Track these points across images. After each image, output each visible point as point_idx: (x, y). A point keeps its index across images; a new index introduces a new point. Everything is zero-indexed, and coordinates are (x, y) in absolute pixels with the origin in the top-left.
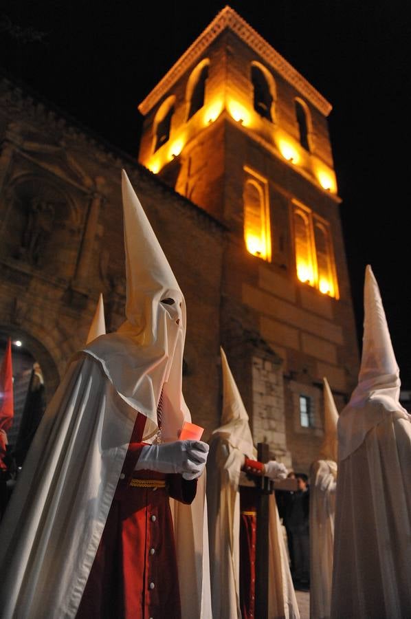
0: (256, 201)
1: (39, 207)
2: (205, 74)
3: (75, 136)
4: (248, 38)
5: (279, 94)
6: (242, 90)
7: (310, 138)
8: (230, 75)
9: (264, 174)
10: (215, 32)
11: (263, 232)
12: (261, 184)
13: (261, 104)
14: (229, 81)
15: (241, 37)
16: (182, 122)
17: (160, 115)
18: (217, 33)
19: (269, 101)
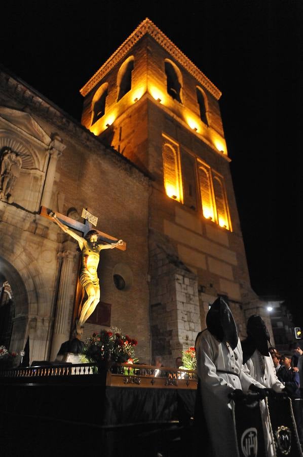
0: (171, 160)
2: (131, 66)
4: (162, 42)
5: (185, 83)
6: (159, 79)
7: (207, 114)
8: (150, 67)
9: (176, 139)
10: (138, 36)
11: (177, 182)
12: (174, 147)
13: (172, 89)
14: (149, 72)
15: (157, 40)
16: (114, 102)
17: (96, 97)
18: (140, 37)
19: (178, 87)
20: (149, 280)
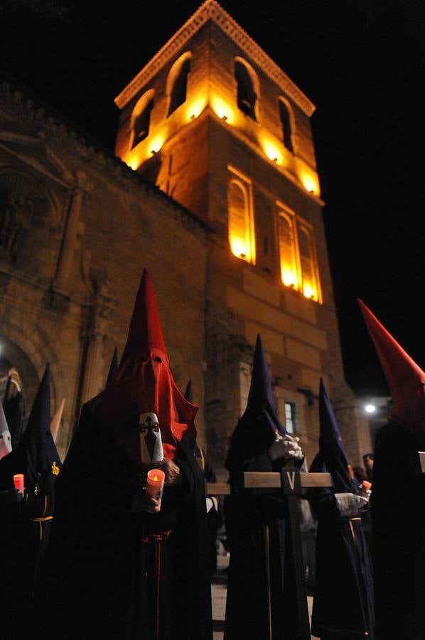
0: (240, 203)
1: (17, 202)
2: (186, 67)
3: (54, 128)
4: (232, 32)
5: (263, 92)
6: (225, 86)
7: (293, 138)
8: (213, 69)
9: (248, 174)
10: (197, 24)
11: (247, 234)
12: (245, 184)
13: (245, 102)
14: (213, 77)
15: (225, 30)
16: (162, 117)
17: (138, 110)
18: (200, 26)
19: (253, 99)
20: (205, 368)
